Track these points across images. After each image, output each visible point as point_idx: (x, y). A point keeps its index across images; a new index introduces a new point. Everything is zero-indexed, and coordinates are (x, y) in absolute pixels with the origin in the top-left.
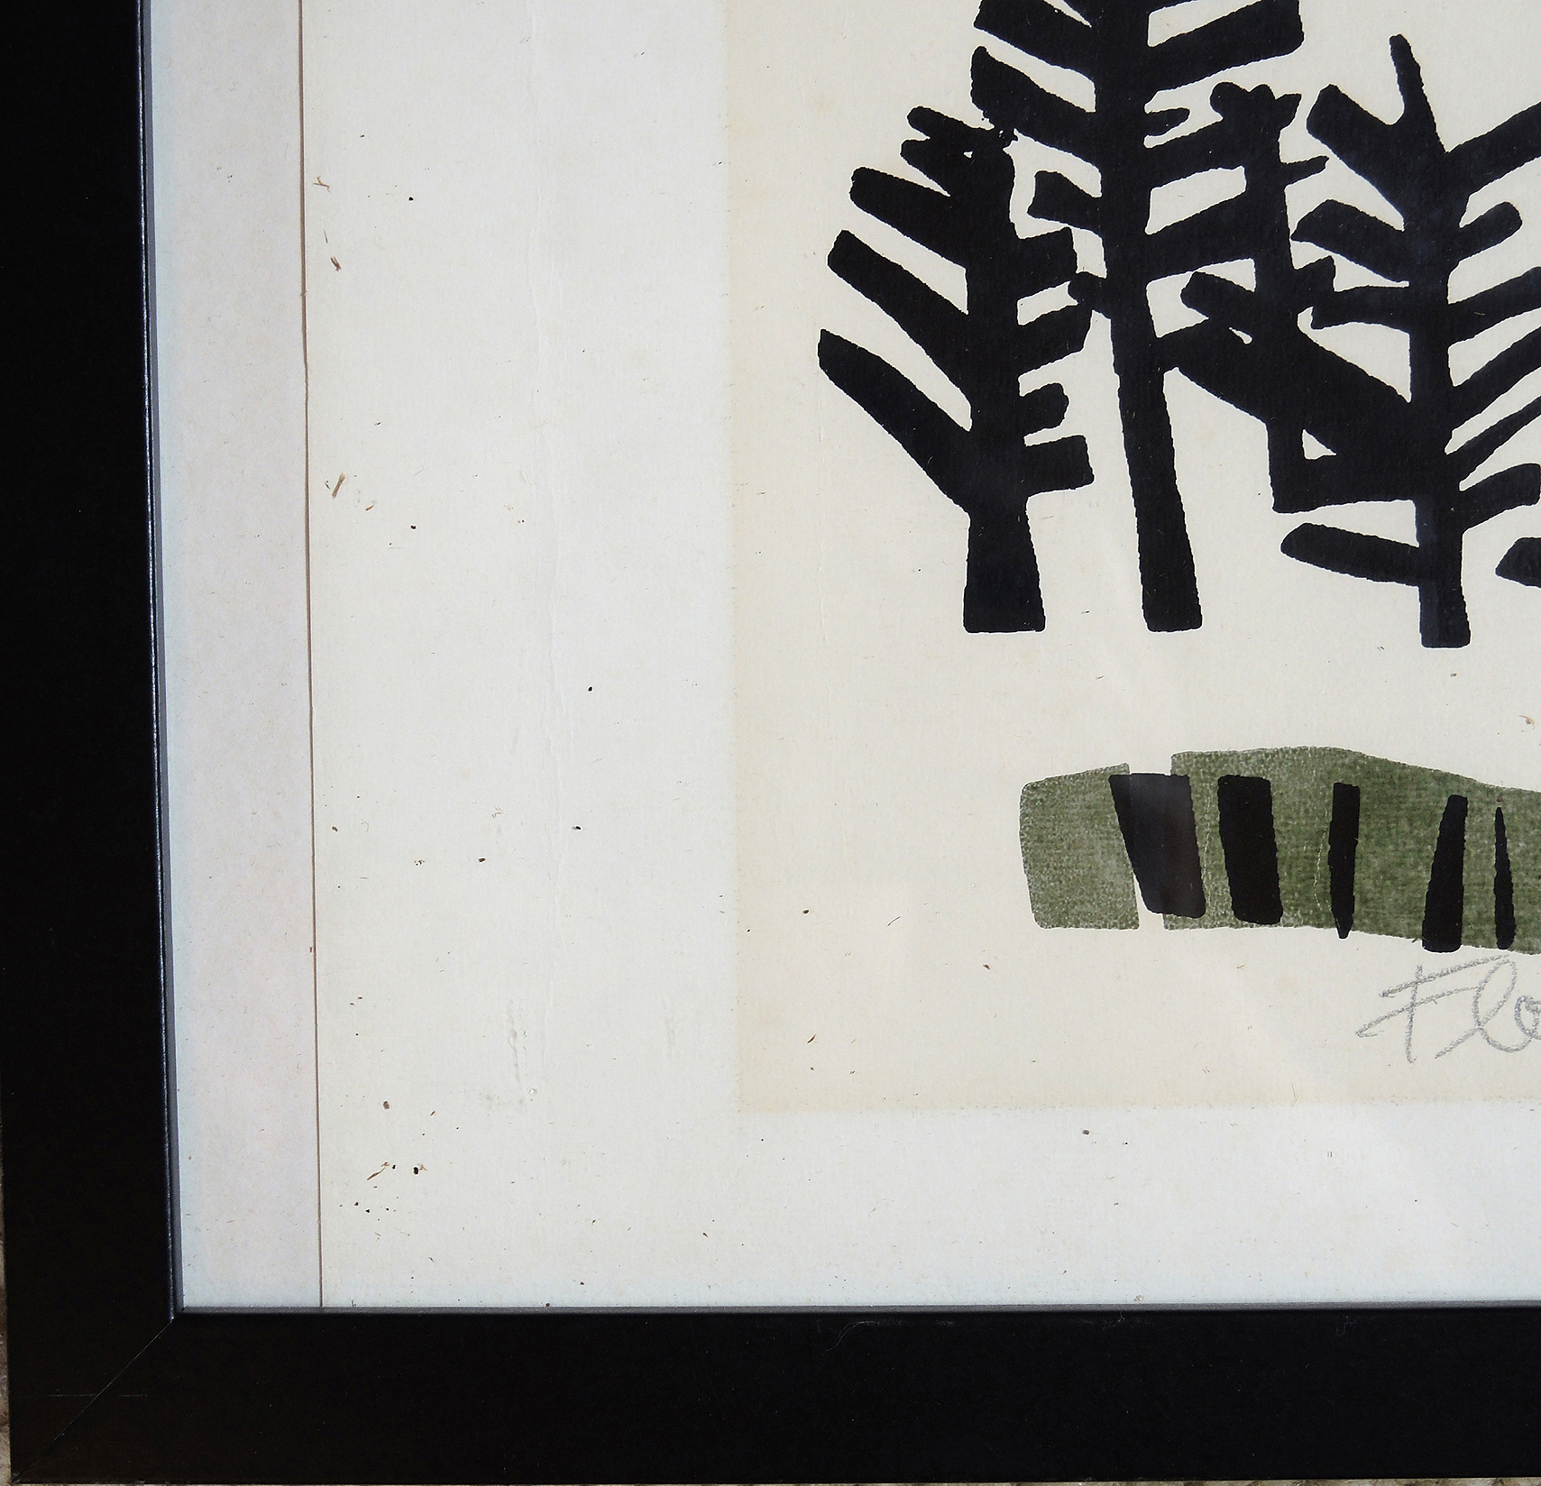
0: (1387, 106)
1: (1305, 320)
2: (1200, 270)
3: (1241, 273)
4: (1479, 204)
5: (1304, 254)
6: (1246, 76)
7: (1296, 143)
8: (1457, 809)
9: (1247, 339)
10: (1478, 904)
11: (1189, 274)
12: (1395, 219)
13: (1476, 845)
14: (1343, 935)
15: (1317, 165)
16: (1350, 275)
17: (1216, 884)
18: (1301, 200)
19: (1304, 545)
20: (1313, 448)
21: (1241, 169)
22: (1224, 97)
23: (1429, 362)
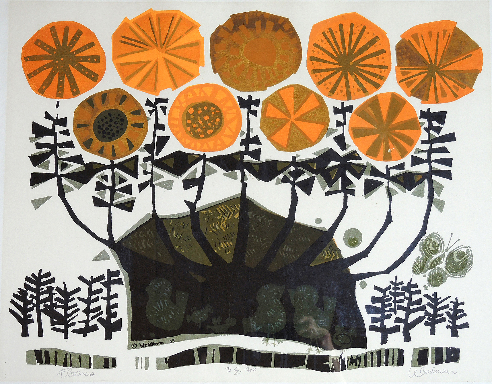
0: (63, 288)
1: (54, 308)
2: (45, 303)
3: (49, 303)
4: (71, 297)
5: (54, 302)
6: (50, 285)
7: (54, 291)
8: (67, 354)
9: (49, 310)
10: (68, 363)
11: (44, 304)
12: (63, 299)
13: (68, 357)
14: (56, 365)
15: (56, 293)
16: (59, 304)
17: (44, 361)
18: (54, 297)
19: (54, 329)
20: (55, 320)
21: (49, 294)
22: (47, 287)
23: (66, 312)
